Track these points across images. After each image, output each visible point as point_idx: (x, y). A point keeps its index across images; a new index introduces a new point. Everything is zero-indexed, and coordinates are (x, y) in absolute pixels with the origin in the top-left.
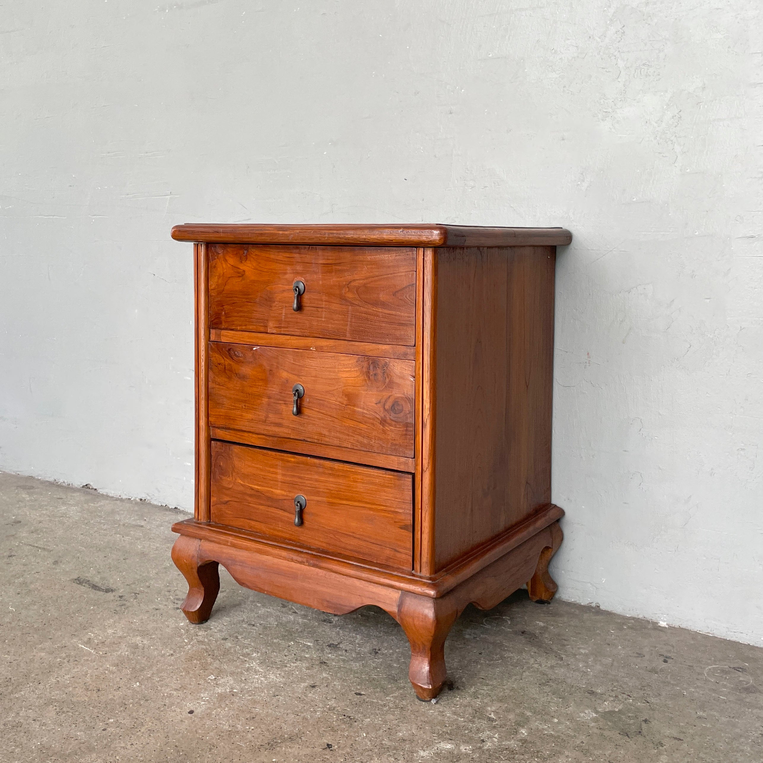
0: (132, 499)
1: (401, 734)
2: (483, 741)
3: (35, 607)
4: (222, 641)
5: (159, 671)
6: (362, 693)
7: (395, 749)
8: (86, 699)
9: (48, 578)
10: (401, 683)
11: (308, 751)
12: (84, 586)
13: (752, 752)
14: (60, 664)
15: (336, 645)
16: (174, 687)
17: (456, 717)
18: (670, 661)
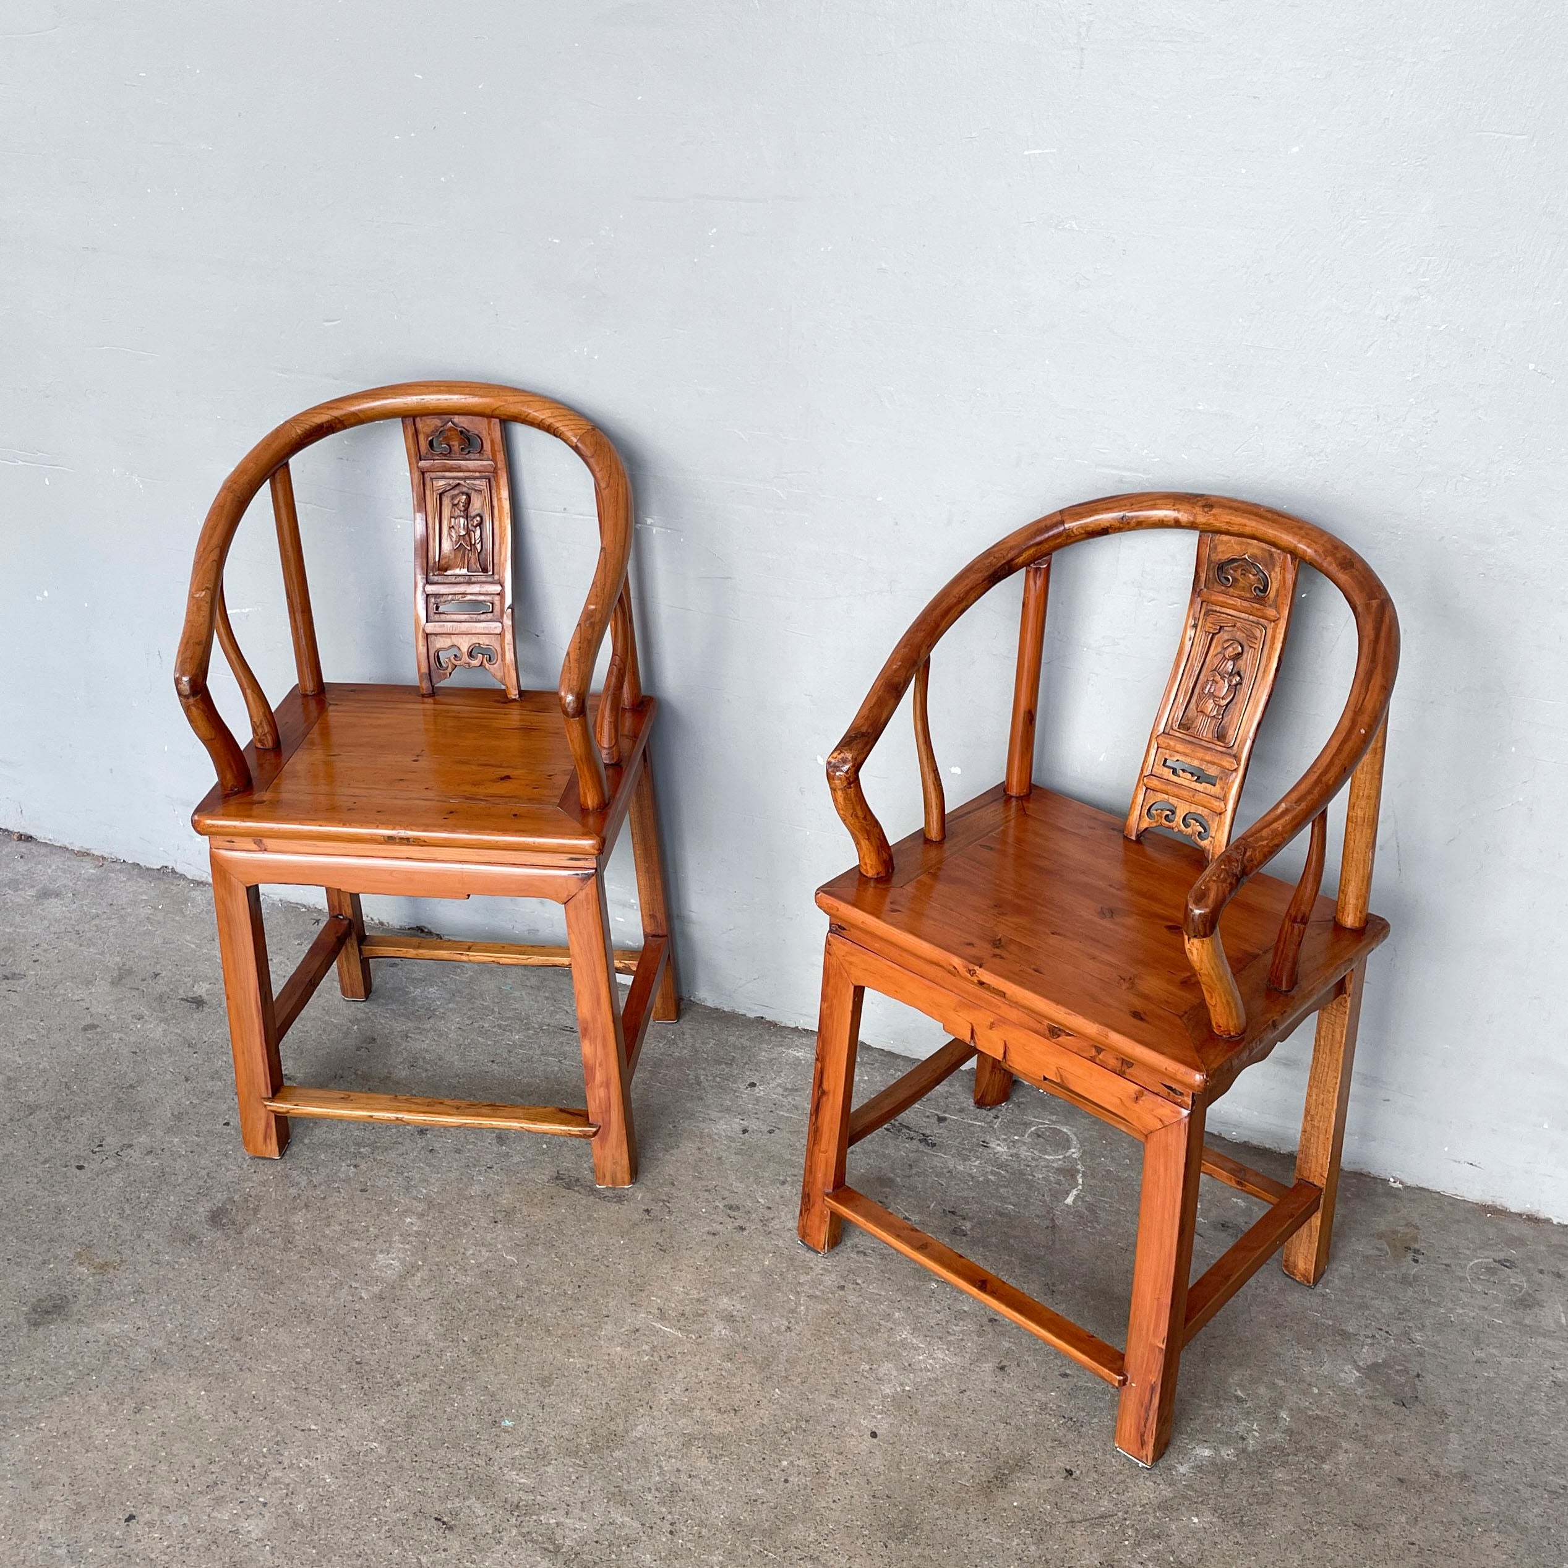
2: (1243, 1438)
3: (541, 1249)
5: (790, 1363)
6: (1068, 1372)
12: (579, 1192)
14: (655, 1368)
16: (827, 1392)
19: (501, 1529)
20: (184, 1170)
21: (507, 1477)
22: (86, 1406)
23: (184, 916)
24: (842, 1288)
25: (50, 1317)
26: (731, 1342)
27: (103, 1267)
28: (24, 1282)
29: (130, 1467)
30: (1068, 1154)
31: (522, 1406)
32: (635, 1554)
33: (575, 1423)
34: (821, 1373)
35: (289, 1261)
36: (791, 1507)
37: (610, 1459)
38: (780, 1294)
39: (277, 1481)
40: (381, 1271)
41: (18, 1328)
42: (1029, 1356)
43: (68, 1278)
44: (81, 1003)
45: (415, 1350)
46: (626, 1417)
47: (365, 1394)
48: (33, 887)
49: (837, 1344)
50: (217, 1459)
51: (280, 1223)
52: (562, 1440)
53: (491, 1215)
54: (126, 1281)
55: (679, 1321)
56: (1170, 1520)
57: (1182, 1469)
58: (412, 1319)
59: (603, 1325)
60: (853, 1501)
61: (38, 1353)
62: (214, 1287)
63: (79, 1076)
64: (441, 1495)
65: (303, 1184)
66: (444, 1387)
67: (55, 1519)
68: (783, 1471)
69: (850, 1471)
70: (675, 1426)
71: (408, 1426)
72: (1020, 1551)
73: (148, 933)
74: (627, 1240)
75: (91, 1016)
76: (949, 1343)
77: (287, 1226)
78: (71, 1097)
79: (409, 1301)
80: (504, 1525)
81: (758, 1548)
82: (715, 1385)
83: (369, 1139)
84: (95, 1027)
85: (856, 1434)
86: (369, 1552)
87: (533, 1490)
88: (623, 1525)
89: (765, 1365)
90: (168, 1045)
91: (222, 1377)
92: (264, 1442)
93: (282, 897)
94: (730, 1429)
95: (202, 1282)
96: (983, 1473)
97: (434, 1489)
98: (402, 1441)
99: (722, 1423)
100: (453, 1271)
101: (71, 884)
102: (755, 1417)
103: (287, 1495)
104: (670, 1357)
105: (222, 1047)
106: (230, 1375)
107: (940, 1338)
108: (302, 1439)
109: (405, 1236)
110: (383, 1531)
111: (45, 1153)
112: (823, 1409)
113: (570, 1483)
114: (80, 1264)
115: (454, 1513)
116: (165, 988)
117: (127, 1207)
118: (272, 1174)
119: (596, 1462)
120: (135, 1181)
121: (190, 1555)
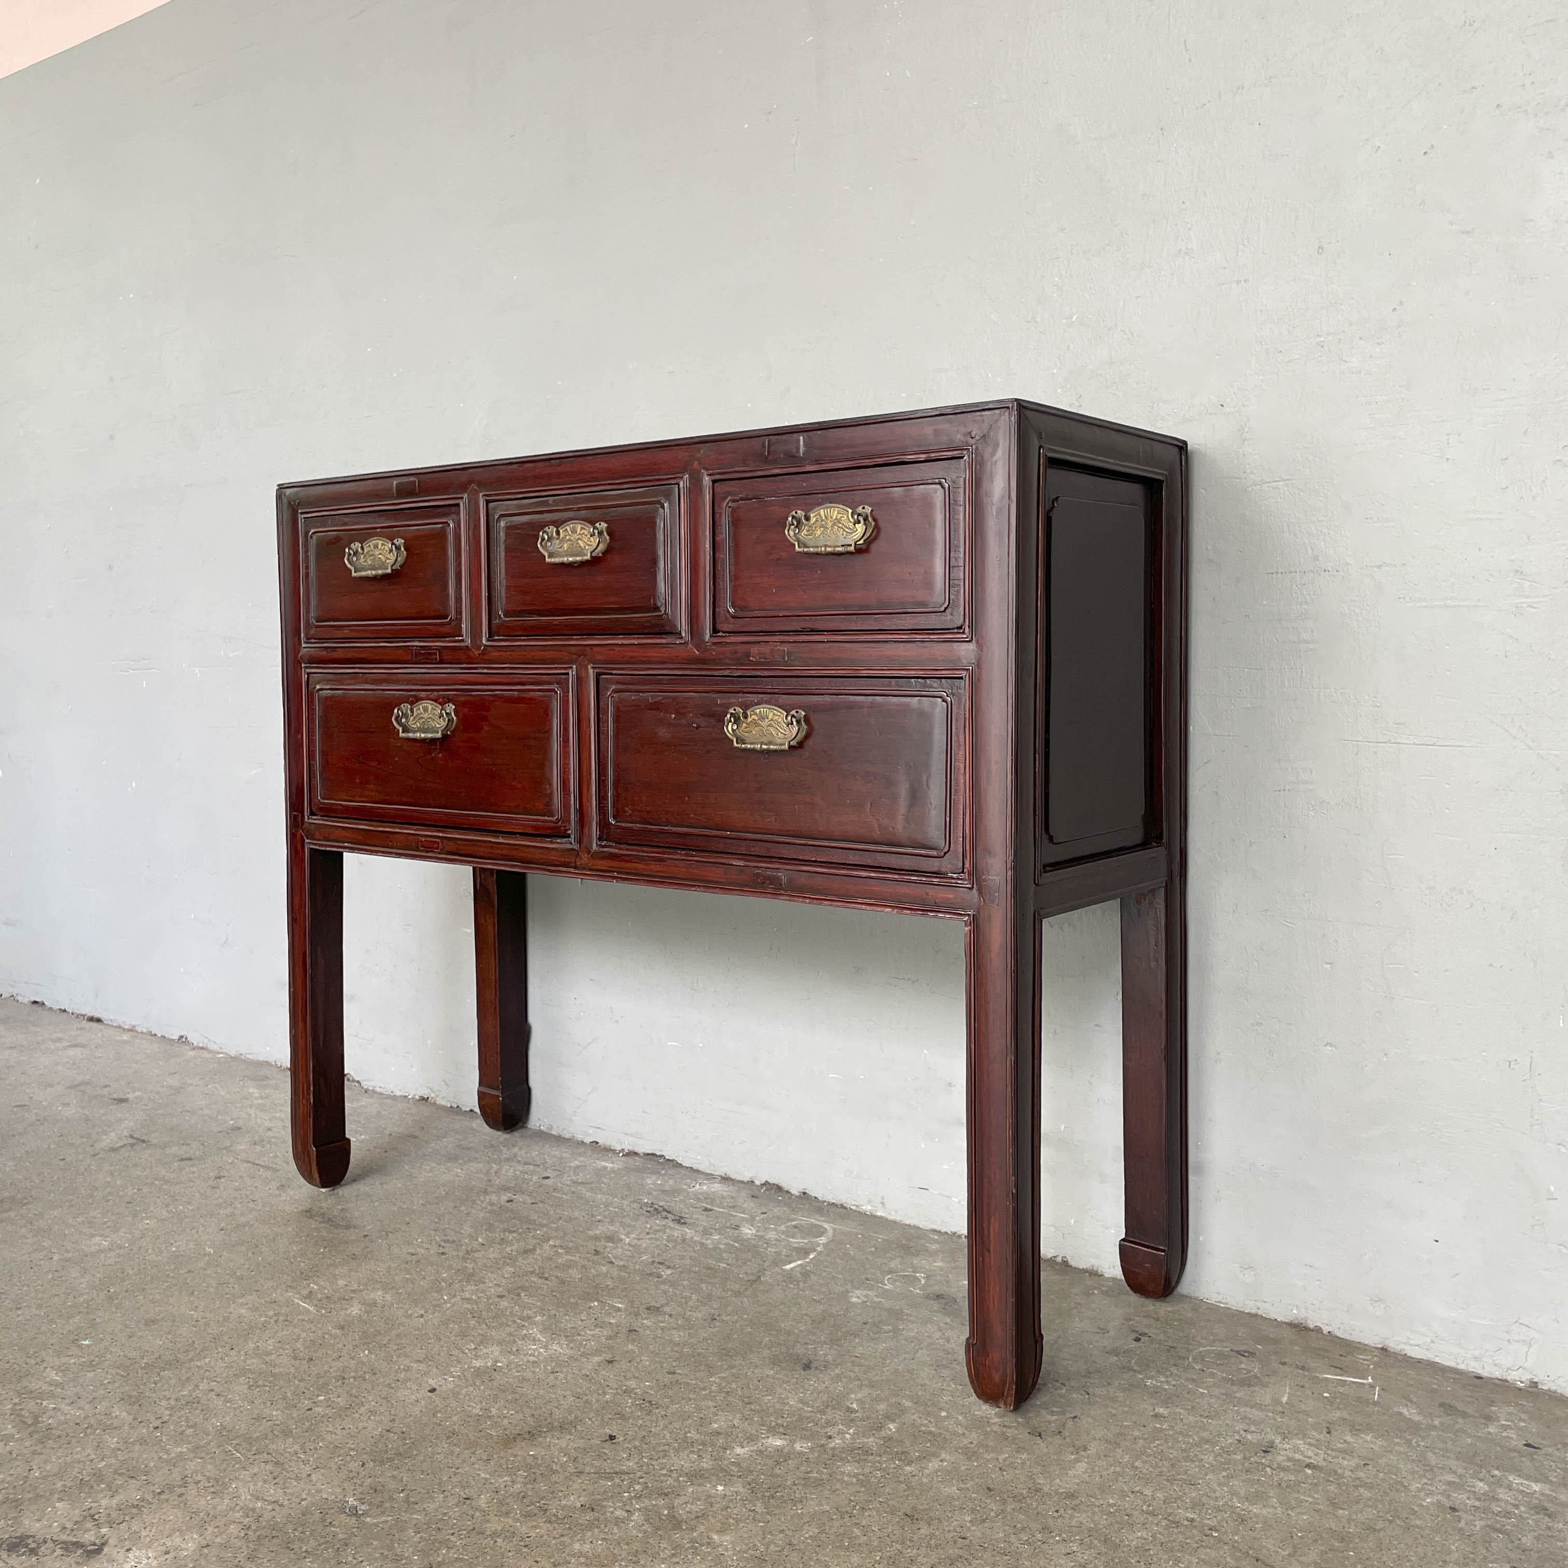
0: (410, 1097)
1: (716, 1426)
2: (830, 1437)
3: (243, 1248)
4: (497, 1299)
5: (398, 1336)
7: (703, 1444)
8: (292, 1370)
9: (267, 1209)
10: (736, 1360)
11: (580, 1443)
12: (316, 1221)
13: (1214, 1463)
14: (264, 1326)
15: (658, 1308)
16: (416, 1358)
17: (801, 1405)
18: (1143, 1339)
21: (44, 1373)
26: (356, 1318)
30: (814, 1240)
31: (113, 1334)
32: (105, 1436)
33: (149, 1350)
37: (154, 1375)
40: (87, 1246)
42: (647, 1357)
45: (60, 1291)
46: (202, 1351)
55: (321, 1301)
59: (246, 1295)
60: (364, 1431)
66: (56, 1315)
68: (314, 1402)
69: (383, 1411)
72: (502, 1486)
75: (29, 1101)
76: (572, 1340)
79: (90, 1264)
81: (229, 1448)
82: (310, 1342)
85: (415, 1388)
87: (58, 1384)
96: (518, 1428)
102: (326, 1366)
104: (286, 1321)
107: (567, 1337)
109: (132, 1230)
112: (399, 1369)
113: (98, 1385)
119: (139, 1375)
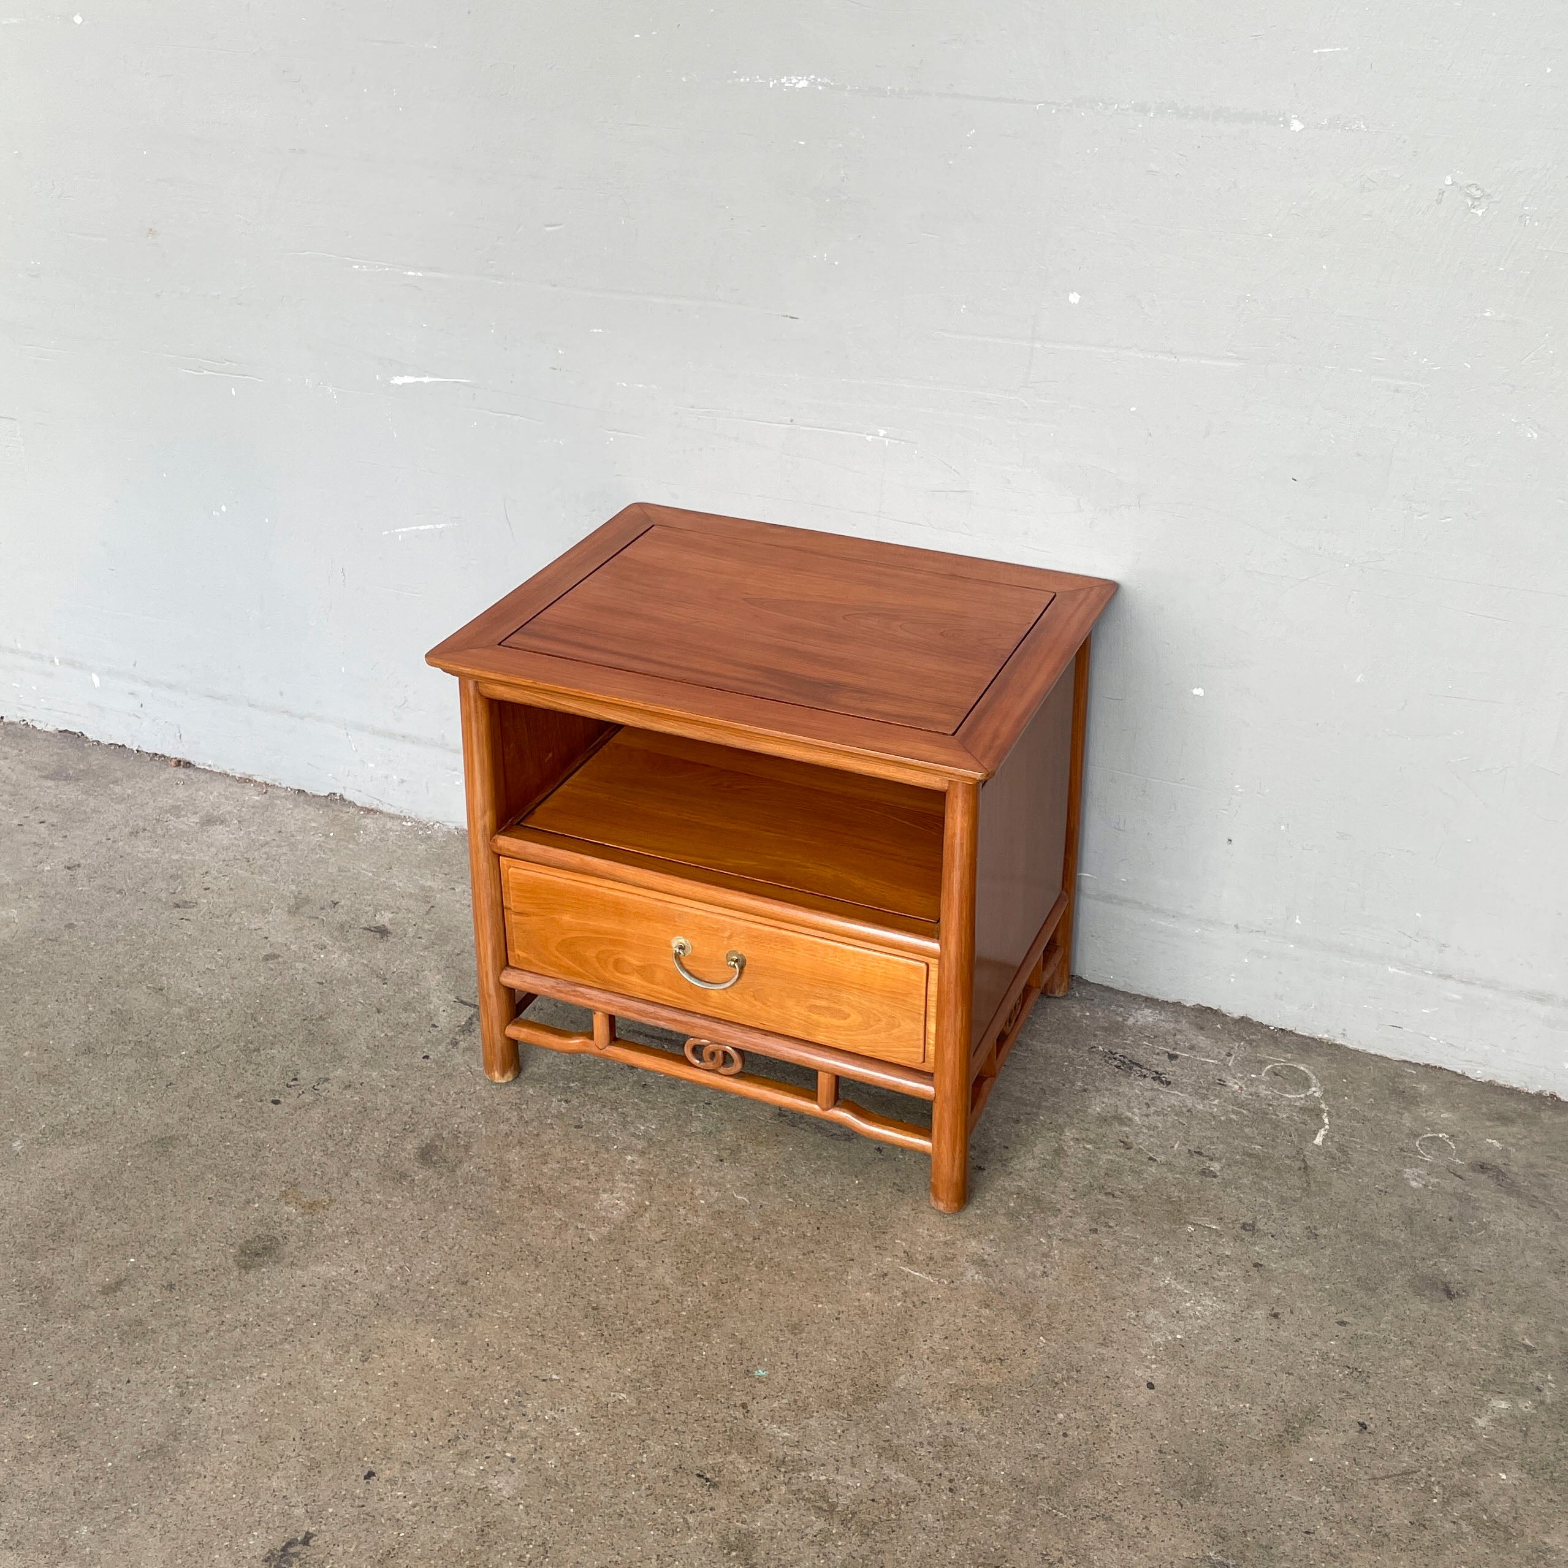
19: (769, 1487)
20: (387, 1105)
21: (768, 1430)
22: (310, 1354)
23: (358, 844)
24: (1095, 1231)
25: (261, 1259)
26: (985, 1287)
27: (312, 1206)
28: (229, 1223)
29: (364, 1419)
30: (1309, 1093)
31: (774, 1355)
32: (916, 1513)
33: (833, 1372)
34: (1086, 1321)
35: (508, 1201)
36: (1074, 1463)
37: (874, 1411)
38: (1030, 1237)
39: (523, 1435)
40: (606, 1211)
41: (228, 1271)
42: (1302, 1302)
43: (275, 1218)
44: (259, 932)
45: (655, 1295)
46: (886, 1366)
47: (605, 1341)
48: (195, 813)
49: (1098, 1290)
50: (456, 1411)
51: (494, 1161)
52: (821, 1391)
53: (716, 1153)
54: (337, 1222)
55: (928, 1265)
56: (1477, 1476)
57: (1481, 1422)
58: (645, 1262)
59: (848, 1269)
60: (1140, 1456)
61: (252, 1297)
62: (432, 1228)
63: (265, 1007)
64: (701, 1449)
65: (514, 1120)
66: (688, 1334)
67: (289, 1477)
68: (1060, 1424)
69: (1132, 1424)
70: (940, 1376)
71: (656, 1375)
72: (1323, 1510)
73: (321, 861)
74: (861, 1181)
75: (271, 945)
76: (1215, 1289)
77: (501, 1163)
78: (258, 1028)
79: (640, 1243)
80: (772, 1482)
81: (1046, 1507)
82: (976, 1333)
83: (577, 1074)
84: (275, 956)
85: (1132, 1385)
86: (630, 1511)
87: (797, 1445)
88: (898, 1483)
89: (1025, 1311)
90: (354, 975)
91: (452, 1323)
92: (504, 1393)
93: (457, 825)
94: (998, 1379)
95: (418, 1222)
96: (1272, 1427)
97: (692, 1444)
98: (651, 1392)
99: (989, 1373)
100: (682, 1211)
101: (235, 811)
102: (1023, 1367)
103: (536, 1450)
104: (923, 1303)
105: (412, 978)
106: (460, 1322)
107: (1206, 1284)
108: (545, 1389)
109: (628, 1175)
110: (643, 1487)
111: (237, 1088)
112: (1093, 1359)
113: (837, 1437)
114: (287, 1203)
115: (718, 1470)
116: (345, 918)
117: (330, 1144)
118: (480, 1109)
119: (860, 1414)
120: (335, 1116)
121: (438, 1515)
